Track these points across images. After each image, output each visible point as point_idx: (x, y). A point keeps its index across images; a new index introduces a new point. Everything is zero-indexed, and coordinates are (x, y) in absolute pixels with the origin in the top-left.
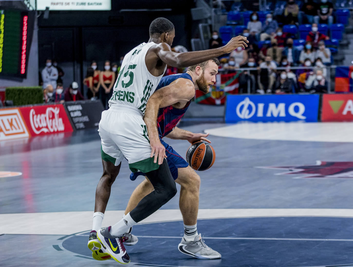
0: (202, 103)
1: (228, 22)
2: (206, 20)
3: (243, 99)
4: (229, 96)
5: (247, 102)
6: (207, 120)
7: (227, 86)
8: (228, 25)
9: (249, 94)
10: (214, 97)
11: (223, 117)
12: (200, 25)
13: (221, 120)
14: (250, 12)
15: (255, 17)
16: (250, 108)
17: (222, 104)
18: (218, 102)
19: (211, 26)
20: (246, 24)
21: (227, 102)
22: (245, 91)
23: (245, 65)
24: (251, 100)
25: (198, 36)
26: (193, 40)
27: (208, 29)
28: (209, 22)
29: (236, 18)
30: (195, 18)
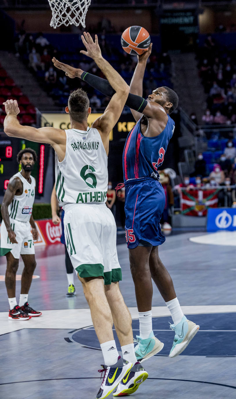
0: (187, 215)
1: (209, 149)
2: (190, 148)
3: (221, 212)
4: (210, 209)
5: (224, 214)
6: (192, 229)
7: (208, 200)
8: (208, 150)
9: (226, 207)
10: (197, 209)
11: (205, 227)
12: (186, 152)
13: (203, 229)
14: (226, 140)
15: (230, 144)
16: (227, 219)
17: (204, 215)
18: (200, 214)
19: (194, 152)
20: (223, 150)
21: (209, 214)
22: (223, 205)
23: (223, 184)
24: (228, 212)
25: (184, 160)
26: (180, 164)
27: (192, 154)
28: (193, 149)
29: (215, 145)
30: (181, 145)
